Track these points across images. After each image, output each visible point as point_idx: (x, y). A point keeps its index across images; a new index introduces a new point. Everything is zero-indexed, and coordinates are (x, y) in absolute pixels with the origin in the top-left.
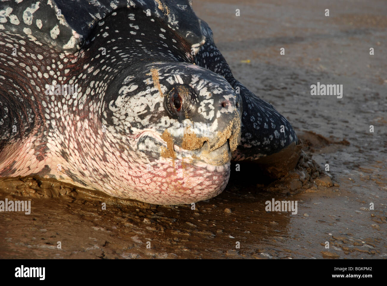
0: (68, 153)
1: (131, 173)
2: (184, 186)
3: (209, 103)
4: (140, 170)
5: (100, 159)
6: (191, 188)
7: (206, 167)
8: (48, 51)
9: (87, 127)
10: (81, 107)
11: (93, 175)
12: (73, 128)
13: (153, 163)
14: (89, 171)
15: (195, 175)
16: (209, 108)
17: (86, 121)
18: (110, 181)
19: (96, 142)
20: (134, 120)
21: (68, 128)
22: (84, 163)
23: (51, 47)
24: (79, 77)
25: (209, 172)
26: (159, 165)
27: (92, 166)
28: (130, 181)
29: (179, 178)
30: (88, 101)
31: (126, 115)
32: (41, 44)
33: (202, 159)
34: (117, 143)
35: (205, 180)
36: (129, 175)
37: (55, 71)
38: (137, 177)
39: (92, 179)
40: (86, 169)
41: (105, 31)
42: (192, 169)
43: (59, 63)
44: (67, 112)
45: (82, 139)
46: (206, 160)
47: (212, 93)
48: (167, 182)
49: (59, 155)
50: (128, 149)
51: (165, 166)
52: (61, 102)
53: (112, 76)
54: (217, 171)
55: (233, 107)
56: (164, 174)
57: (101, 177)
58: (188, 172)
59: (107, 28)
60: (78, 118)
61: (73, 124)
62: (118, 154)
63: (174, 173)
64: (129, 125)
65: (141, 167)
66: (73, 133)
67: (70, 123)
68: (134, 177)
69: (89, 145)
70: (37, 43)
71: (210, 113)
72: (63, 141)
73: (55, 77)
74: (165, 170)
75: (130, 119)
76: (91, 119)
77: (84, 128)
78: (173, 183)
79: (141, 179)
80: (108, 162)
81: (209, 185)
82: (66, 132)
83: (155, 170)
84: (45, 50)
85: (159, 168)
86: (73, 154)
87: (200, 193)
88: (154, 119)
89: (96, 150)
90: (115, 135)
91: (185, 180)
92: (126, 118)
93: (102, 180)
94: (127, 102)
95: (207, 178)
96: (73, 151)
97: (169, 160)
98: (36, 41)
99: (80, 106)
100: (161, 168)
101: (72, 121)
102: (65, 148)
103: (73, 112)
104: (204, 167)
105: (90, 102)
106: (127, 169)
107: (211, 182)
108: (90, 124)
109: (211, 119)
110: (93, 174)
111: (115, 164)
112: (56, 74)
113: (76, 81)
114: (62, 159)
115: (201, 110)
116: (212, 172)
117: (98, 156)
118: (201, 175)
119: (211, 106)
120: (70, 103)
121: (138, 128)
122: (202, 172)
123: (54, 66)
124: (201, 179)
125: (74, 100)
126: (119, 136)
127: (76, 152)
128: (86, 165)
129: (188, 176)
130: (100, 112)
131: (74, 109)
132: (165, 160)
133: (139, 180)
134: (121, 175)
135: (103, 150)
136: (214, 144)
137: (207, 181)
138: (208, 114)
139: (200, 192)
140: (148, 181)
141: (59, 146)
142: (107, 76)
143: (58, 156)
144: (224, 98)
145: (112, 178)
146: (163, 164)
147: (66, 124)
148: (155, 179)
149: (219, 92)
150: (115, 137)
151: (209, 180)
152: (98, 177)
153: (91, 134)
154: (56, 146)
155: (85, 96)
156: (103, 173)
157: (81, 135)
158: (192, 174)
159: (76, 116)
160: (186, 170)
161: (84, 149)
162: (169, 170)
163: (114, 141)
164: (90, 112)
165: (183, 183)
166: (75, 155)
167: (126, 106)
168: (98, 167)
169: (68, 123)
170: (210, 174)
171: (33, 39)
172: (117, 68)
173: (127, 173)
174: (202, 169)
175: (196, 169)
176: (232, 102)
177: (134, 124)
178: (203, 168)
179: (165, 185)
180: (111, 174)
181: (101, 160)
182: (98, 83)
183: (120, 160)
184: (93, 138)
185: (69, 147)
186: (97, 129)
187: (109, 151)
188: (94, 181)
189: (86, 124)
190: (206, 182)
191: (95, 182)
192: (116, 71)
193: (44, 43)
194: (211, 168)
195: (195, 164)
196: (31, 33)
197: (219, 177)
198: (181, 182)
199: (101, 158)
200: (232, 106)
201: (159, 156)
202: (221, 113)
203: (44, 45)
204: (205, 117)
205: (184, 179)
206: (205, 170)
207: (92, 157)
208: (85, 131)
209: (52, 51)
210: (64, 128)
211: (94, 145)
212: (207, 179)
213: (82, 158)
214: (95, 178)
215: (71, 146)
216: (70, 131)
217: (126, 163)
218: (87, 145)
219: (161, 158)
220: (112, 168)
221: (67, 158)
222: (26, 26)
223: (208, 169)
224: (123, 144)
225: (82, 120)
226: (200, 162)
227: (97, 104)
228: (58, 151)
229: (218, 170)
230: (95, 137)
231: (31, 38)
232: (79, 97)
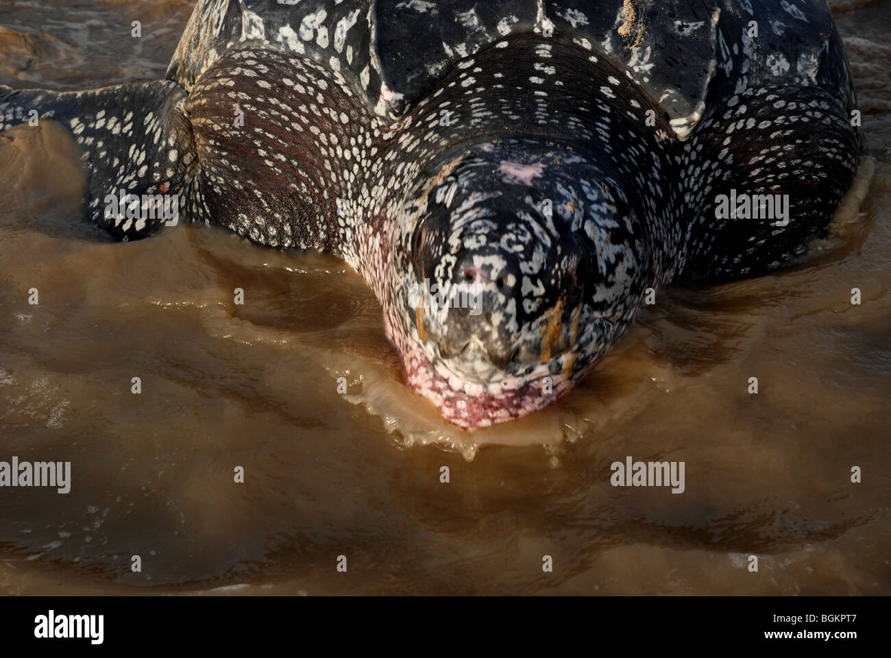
3: (450, 264)
7: (448, 378)
8: (359, 110)
9: (377, 248)
10: (377, 212)
16: (447, 273)
17: (378, 234)
23: (362, 102)
24: (386, 159)
25: (450, 388)
30: (387, 199)
32: (350, 94)
37: (360, 148)
41: (470, 75)
42: (432, 375)
43: (368, 135)
44: (361, 219)
52: (357, 201)
54: (465, 393)
55: (484, 284)
59: (477, 70)
60: (371, 229)
61: (365, 241)
70: (345, 90)
73: (358, 159)
76: (385, 232)
77: (374, 250)
82: (360, 252)
84: (353, 107)
95: (447, 400)
99: (376, 209)
103: (367, 220)
104: (446, 376)
105: (390, 201)
107: (452, 410)
108: (382, 242)
112: (360, 154)
113: (381, 165)
115: (439, 271)
116: (457, 392)
119: (450, 272)
120: (366, 205)
122: (441, 385)
123: (360, 139)
125: (372, 198)
131: (369, 214)
138: (443, 285)
142: (426, 151)
144: (472, 262)
147: (359, 239)
149: (474, 246)
155: (385, 191)
158: (431, 384)
159: (369, 226)
160: (427, 373)
164: (386, 219)
169: (361, 238)
170: (451, 394)
171: (341, 81)
172: (448, 138)
174: (441, 379)
175: (436, 376)
176: (485, 274)
178: (444, 379)
182: (409, 164)
184: (379, 269)
186: (388, 252)
189: (376, 242)
192: (444, 143)
193: (354, 92)
194: (456, 383)
195: (435, 367)
196: (339, 69)
197: (469, 405)
200: (481, 281)
203: (354, 96)
206: (445, 384)
208: (374, 256)
209: (364, 112)
210: (358, 244)
216: (363, 253)
222: (335, 53)
223: (450, 383)
225: (375, 234)
226: (442, 366)
227: (398, 204)
229: (467, 390)
230: (381, 267)
231: (337, 79)
232: (378, 194)
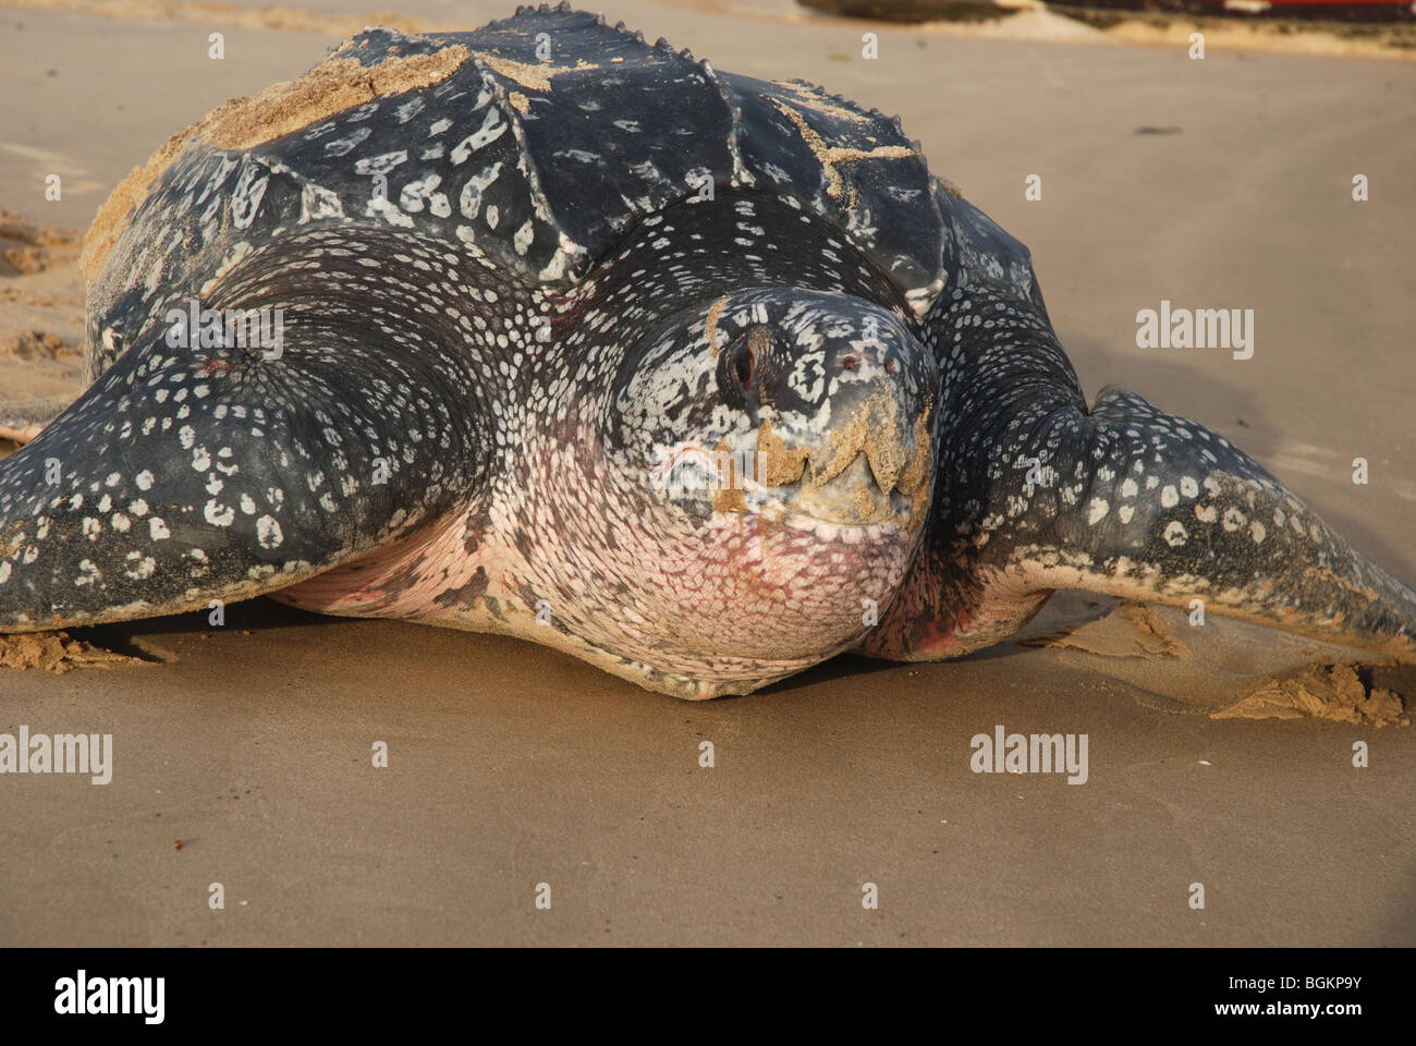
0: (533, 537)
1: (665, 565)
2: (766, 578)
3: (815, 362)
4: (681, 556)
5: (601, 543)
6: (782, 583)
7: (814, 530)
8: (509, 284)
9: (571, 465)
10: (561, 415)
11: (595, 591)
12: (543, 472)
13: (701, 531)
14: (583, 579)
15: (788, 551)
16: (814, 372)
17: (570, 447)
18: (633, 599)
19: (590, 500)
20: (659, 423)
21: (534, 473)
22: (569, 561)
23: (513, 274)
24: (569, 343)
25: (819, 541)
26: (713, 535)
27: (589, 566)
28: (667, 590)
29: (752, 560)
30: (578, 396)
31: (644, 414)
32: (493, 267)
33: (803, 506)
34: (632, 491)
35: (812, 563)
36: (662, 571)
37: (521, 330)
38: (676, 574)
39: (590, 603)
40: (576, 575)
41: (661, 234)
42: (781, 536)
43: (530, 312)
44: (533, 430)
45: (562, 496)
46: (812, 509)
47: (825, 335)
48: (731, 576)
49: (511, 543)
50: (650, 502)
51: (726, 535)
52: (525, 405)
53: (640, 328)
54: (841, 541)
55: (874, 368)
56: (724, 554)
57: (613, 591)
58: (771, 543)
59: (668, 228)
60: (554, 443)
61: (543, 462)
62: (634, 520)
63: (742, 550)
64: (649, 439)
65: (682, 548)
66: (542, 485)
67: (538, 458)
68: (671, 574)
69: (575, 510)
70: (485, 262)
71: (814, 385)
72: (523, 506)
73: (521, 345)
74: (724, 544)
75: (650, 424)
76: (582, 441)
77: (564, 468)
78: (743, 575)
79: (684, 578)
80: (618, 548)
81: (822, 577)
82: (529, 481)
83: (707, 548)
84: (501, 281)
85: (713, 541)
86: (544, 541)
87: (807, 599)
88: (698, 415)
89: (591, 520)
90: (626, 471)
91: (767, 565)
92: (643, 421)
93: (615, 601)
94: (646, 383)
95: (815, 557)
96: (546, 533)
97: (732, 518)
98: (482, 257)
99: (559, 412)
100: (718, 541)
101: (543, 453)
102: (526, 523)
103: (544, 430)
104: (809, 529)
105: (582, 397)
106: (656, 555)
107: (826, 568)
108: (578, 455)
109: (815, 401)
110: (593, 586)
111: (632, 548)
112: (522, 338)
113: (561, 352)
114: (515, 554)
115: (796, 378)
116: (830, 543)
117: (597, 537)
118: (801, 550)
119: (818, 369)
120: (540, 409)
121: (665, 444)
122: (803, 542)
123: (519, 320)
124: (803, 561)
125: (550, 398)
126: (632, 472)
127: (551, 531)
128: (575, 565)
129: (772, 553)
130: (601, 420)
131: (548, 420)
132: (723, 518)
133: (682, 580)
134: (648, 575)
135: (605, 519)
136: (824, 463)
137: (817, 565)
138: (809, 389)
139: (805, 594)
140: (699, 579)
141: (513, 517)
142: (628, 329)
143: (508, 546)
144: (851, 347)
145: (635, 590)
146: (720, 531)
147: (530, 461)
148: (709, 571)
149: (842, 334)
150: (626, 478)
151: (823, 564)
152: (606, 593)
153: (579, 482)
154: (508, 517)
155: (573, 385)
156: (614, 580)
157: (558, 488)
158: (780, 548)
159: (550, 438)
160: (769, 538)
161: (569, 524)
162: (732, 544)
163: (626, 486)
164: (580, 423)
165: (763, 572)
166: (550, 540)
167: (646, 392)
168: (602, 567)
169: (534, 459)
170: (823, 548)
171: (477, 253)
172: (655, 310)
173: (658, 568)
174: (803, 534)
175: (791, 534)
176: (872, 357)
177: (658, 436)
178: (807, 532)
179: (730, 582)
180: (631, 582)
181: (603, 546)
182: (606, 349)
183: (640, 534)
184: (583, 490)
185: (535, 520)
186: (593, 465)
187: (618, 517)
188: (597, 606)
189: (569, 455)
190: (815, 568)
191: (599, 610)
192: (652, 316)
193: (501, 264)
194: (827, 532)
195: (787, 523)
196: (472, 240)
197: (848, 556)
198: (757, 569)
199: (605, 541)
200: (870, 366)
201: (711, 511)
202: (839, 382)
203: (499, 268)
204: (803, 397)
205: (765, 562)
206: (811, 538)
207: (587, 543)
208: (566, 477)
209: (518, 285)
210: (526, 471)
211: (586, 507)
212: (817, 561)
213: (565, 547)
214: (599, 597)
215: (541, 519)
216: (538, 480)
217: (654, 542)
218: (572, 512)
219: (715, 515)
220: (628, 564)
221: (529, 551)
222: (465, 221)
223: (818, 535)
224: (642, 493)
225: (562, 447)
226: (801, 517)
227: (597, 401)
228: (510, 530)
229: (844, 538)
230: (586, 487)
231: (471, 251)
232: (561, 391)
